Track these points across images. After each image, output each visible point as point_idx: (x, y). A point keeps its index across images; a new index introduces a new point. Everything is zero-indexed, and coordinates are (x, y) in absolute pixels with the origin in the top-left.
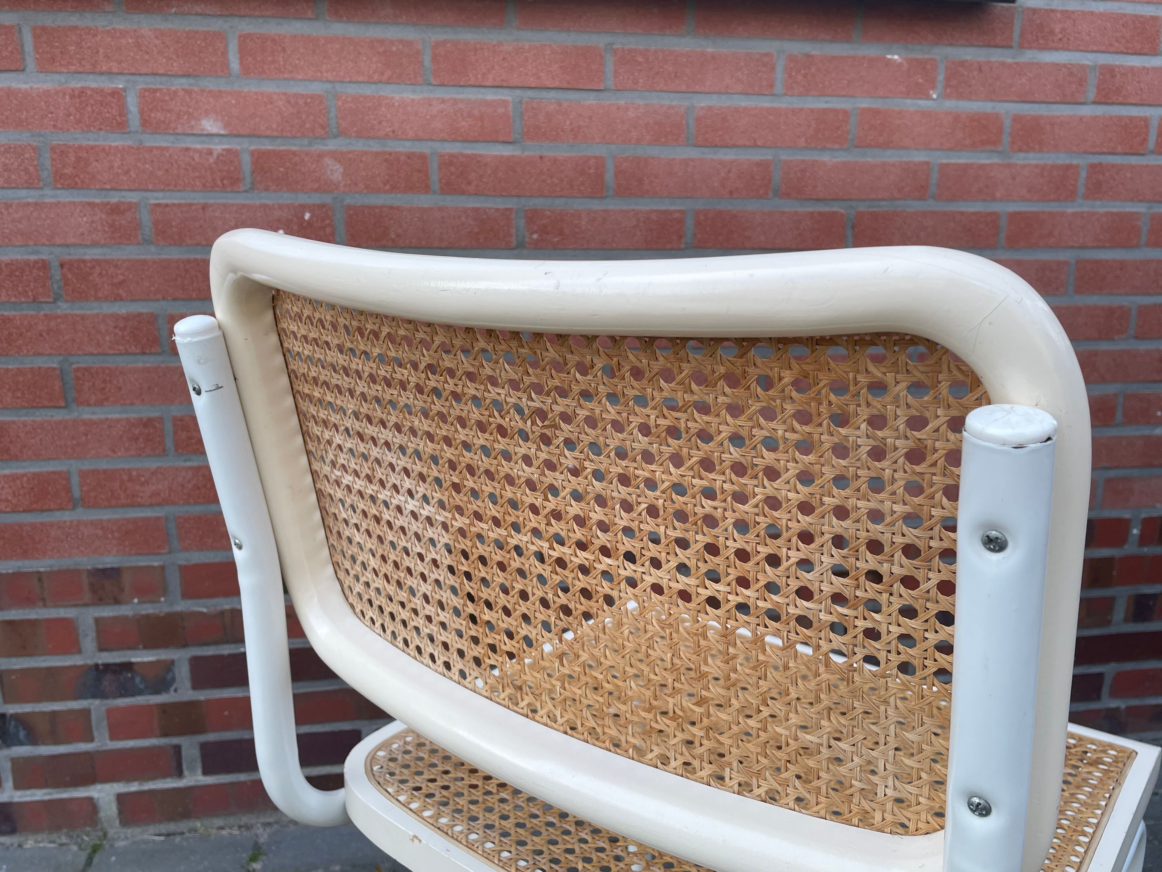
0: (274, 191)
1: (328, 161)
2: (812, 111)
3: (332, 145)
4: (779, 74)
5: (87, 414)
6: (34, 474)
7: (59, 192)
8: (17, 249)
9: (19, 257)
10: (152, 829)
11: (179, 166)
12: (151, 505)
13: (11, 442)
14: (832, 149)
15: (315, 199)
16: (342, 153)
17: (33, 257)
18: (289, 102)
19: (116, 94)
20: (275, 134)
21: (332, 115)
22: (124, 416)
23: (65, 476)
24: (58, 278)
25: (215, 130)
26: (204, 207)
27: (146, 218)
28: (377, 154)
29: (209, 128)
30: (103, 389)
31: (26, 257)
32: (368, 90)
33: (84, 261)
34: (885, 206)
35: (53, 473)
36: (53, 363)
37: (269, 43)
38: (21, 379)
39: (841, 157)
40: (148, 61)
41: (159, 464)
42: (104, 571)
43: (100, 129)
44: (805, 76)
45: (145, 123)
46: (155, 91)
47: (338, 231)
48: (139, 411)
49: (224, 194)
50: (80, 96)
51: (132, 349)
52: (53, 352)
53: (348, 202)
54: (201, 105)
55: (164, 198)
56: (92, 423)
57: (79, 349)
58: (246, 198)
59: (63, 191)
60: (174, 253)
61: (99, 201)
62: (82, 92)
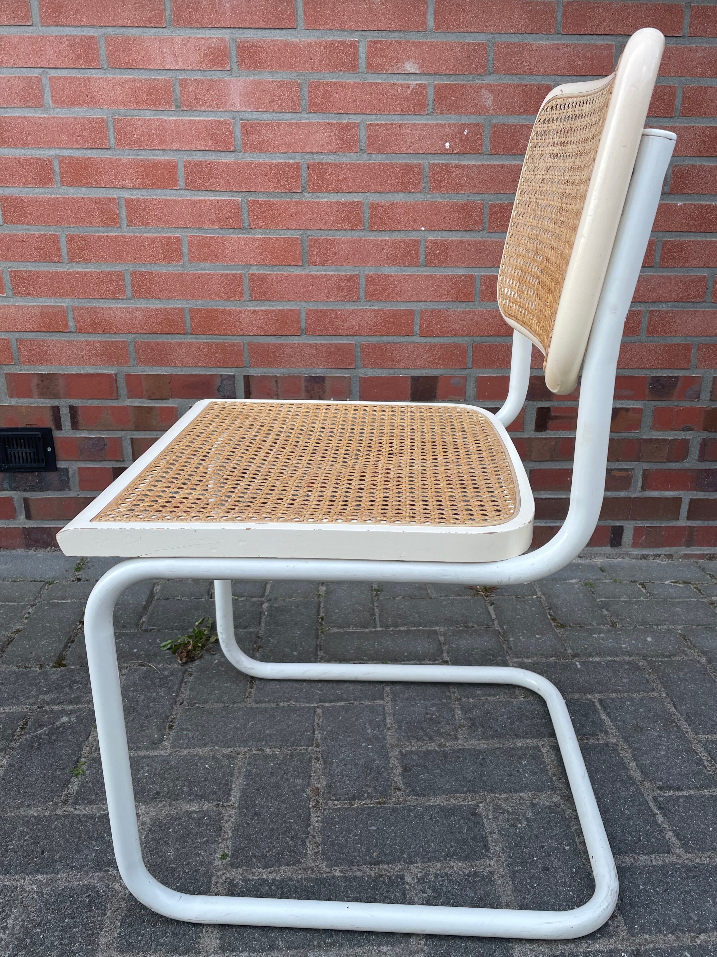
0: (447, 114)
1: (484, 92)
3: (488, 80)
5: (314, 271)
6: (279, 310)
7: (311, 115)
8: (281, 155)
9: (283, 161)
11: (388, 96)
12: (347, 335)
13: (267, 288)
15: (472, 120)
16: (494, 85)
17: (292, 161)
18: (463, 49)
19: (354, 45)
20: (452, 72)
21: (490, 58)
22: (336, 273)
23: (297, 313)
24: (305, 176)
25: (413, 71)
26: (400, 126)
27: (363, 134)
28: (517, 86)
29: (409, 69)
30: (326, 254)
31: (287, 161)
32: (516, 39)
33: (322, 164)
35: (290, 310)
36: (297, 235)
37: (455, 5)
38: (277, 245)
41: (354, 307)
42: (315, 378)
43: (341, 70)
45: (369, 65)
46: (378, 42)
47: (484, 143)
48: (346, 270)
49: (414, 117)
50: (330, 47)
51: (346, 227)
52: (298, 227)
53: (494, 121)
54: (406, 52)
55: (376, 120)
56: (317, 277)
57: (314, 225)
58: (428, 119)
59: (313, 115)
60: (379, 160)
61: (335, 122)
62: (332, 43)
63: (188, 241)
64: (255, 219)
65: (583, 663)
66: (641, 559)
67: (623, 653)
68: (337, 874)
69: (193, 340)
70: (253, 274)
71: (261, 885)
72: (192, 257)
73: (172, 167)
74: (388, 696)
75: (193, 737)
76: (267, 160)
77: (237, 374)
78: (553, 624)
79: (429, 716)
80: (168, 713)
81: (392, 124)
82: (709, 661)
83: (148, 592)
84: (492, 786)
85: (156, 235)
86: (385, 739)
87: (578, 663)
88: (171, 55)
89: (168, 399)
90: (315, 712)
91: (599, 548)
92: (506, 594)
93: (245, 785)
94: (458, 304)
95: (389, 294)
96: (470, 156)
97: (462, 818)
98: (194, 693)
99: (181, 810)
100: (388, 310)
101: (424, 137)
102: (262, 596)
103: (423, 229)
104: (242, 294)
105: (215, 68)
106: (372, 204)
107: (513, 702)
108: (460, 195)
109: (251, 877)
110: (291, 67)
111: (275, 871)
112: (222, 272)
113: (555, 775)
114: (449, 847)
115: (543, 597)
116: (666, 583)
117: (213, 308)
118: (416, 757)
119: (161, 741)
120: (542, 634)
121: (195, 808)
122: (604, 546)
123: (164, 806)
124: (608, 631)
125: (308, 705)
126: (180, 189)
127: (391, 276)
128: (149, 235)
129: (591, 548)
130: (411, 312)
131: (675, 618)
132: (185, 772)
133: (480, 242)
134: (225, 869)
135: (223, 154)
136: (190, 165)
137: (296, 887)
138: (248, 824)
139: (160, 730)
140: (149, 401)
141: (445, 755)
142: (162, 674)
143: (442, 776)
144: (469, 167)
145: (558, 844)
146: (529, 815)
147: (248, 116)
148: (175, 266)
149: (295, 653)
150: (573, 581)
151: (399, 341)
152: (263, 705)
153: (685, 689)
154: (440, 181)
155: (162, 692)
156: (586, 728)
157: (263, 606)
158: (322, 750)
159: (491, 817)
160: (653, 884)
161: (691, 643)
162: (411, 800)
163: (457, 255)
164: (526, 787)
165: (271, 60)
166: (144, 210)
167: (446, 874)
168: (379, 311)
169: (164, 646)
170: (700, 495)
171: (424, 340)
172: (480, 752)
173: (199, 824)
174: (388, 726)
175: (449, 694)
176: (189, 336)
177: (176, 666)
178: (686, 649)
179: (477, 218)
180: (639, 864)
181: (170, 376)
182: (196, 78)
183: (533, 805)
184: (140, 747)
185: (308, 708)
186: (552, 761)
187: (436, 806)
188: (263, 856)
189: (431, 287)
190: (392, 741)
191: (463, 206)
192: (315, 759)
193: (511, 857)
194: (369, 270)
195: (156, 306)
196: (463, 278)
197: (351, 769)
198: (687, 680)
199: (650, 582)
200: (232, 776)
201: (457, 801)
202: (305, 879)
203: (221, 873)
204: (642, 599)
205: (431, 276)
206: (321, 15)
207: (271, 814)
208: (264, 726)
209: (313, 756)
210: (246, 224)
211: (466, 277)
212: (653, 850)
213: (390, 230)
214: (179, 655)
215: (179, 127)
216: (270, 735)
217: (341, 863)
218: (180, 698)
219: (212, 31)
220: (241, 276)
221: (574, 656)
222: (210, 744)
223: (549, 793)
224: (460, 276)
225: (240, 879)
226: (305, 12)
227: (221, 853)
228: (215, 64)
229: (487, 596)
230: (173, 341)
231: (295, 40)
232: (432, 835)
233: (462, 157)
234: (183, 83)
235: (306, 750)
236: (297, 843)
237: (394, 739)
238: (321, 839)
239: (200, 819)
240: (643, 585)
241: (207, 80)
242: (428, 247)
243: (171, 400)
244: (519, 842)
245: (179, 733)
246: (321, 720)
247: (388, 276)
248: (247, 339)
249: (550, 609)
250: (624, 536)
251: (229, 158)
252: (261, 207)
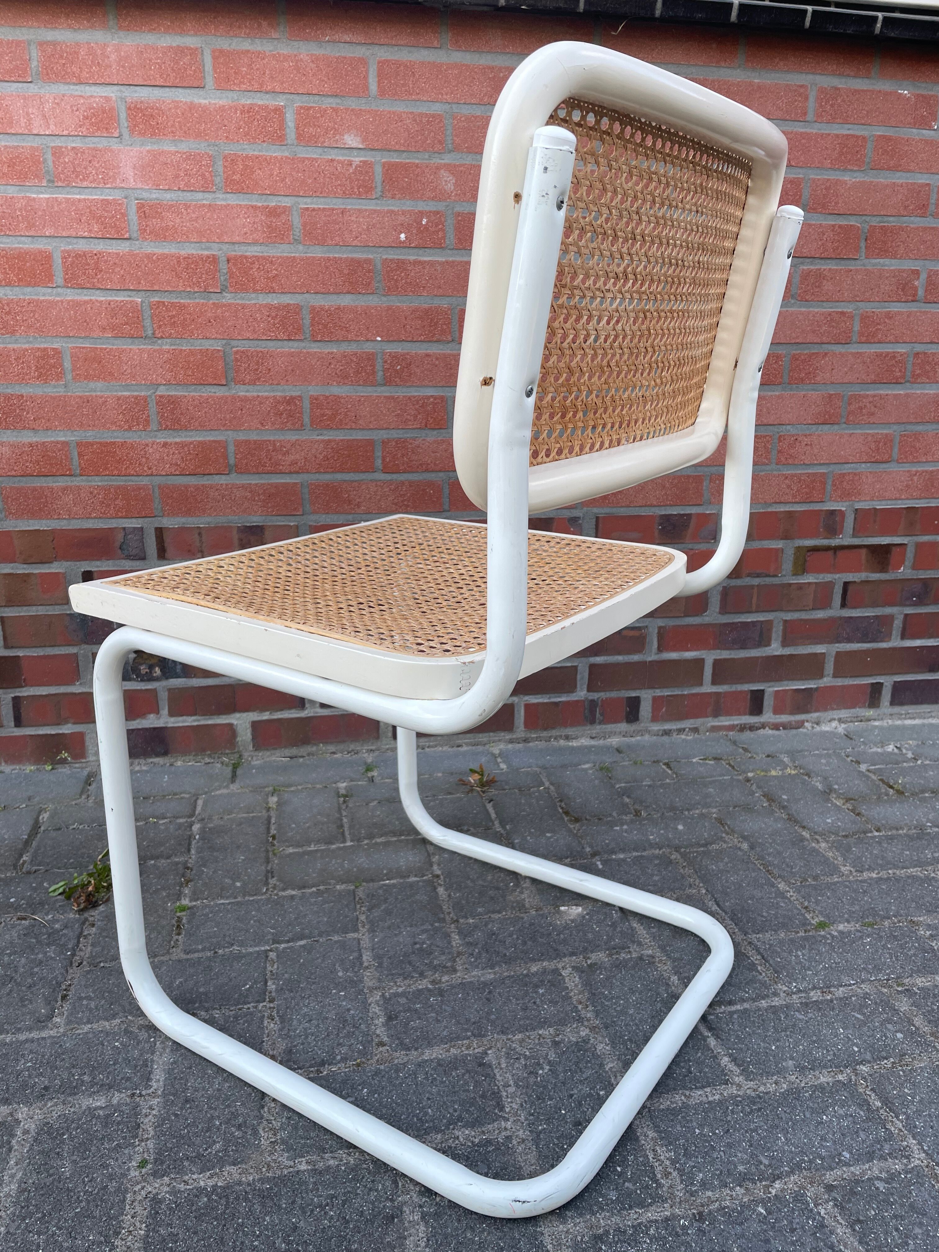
0: (399, 199)
1: (444, 174)
2: (837, 136)
3: (447, 159)
4: (812, 104)
5: (242, 391)
6: (200, 442)
7: (228, 196)
8: (192, 245)
9: (194, 252)
10: (278, 753)
11: (325, 175)
12: (291, 473)
13: (182, 414)
14: (851, 170)
15: (431, 206)
16: (455, 165)
17: (206, 253)
19: (279, 111)
20: (403, 148)
21: (448, 132)
22: (272, 394)
23: (223, 445)
24: (225, 271)
25: (354, 145)
26: (343, 212)
27: (296, 221)
29: (350, 143)
30: (257, 370)
31: (200, 252)
32: (478, 112)
33: (246, 257)
34: (892, 222)
35: (214, 441)
36: (217, 346)
37: (402, 68)
39: (859, 177)
40: (304, 82)
41: (297, 437)
42: (251, 528)
43: (264, 141)
44: (832, 106)
45: (300, 137)
46: (309, 108)
47: (448, 235)
48: (284, 390)
49: (360, 201)
50: (249, 112)
51: (281, 336)
52: (219, 336)
53: (458, 209)
54: (345, 121)
55: (312, 203)
56: (245, 400)
57: (239, 334)
58: (377, 204)
59: (232, 195)
60: (318, 252)
61: (260, 204)
62: (251, 108)
63: (71, 353)
64: (160, 326)
65: (604, 863)
66: (662, 735)
67: (652, 846)
68: (303, 1167)
69: (83, 484)
70: (161, 397)
71: (196, 1196)
72: (77, 375)
73: (46, 258)
74: (363, 927)
75: (96, 1008)
76: (173, 251)
77: (145, 526)
78: (566, 819)
79: (418, 946)
80: (60, 978)
81: (333, 209)
82: (752, 847)
83: (31, 822)
84: (502, 1026)
85: (26, 346)
86: (361, 981)
87: (599, 863)
88: (40, 117)
89: (51, 562)
90: (267, 957)
91: (613, 726)
92: (507, 787)
93: (172, 1064)
94: (427, 432)
95: (341, 420)
96: (432, 251)
97: (468, 1071)
98: (98, 949)
99: (80, 1107)
100: (342, 440)
101: (374, 226)
102: (192, 815)
103: (379, 339)
104: (147, 422)
105: (99, 133)
106: (313, 309)
107: (523, 918)
108: (422, 298)
109: (182, 1187)
110: (199, 135)
111: (216, 1174)
112: (120, 393)
113: (581, 1003)
114: (451, 1111)
115: (552, 788)
116: (694, 760)
117: (109, 440)
118: (403, 1000)
119: (50, 1017)
120: (553, 831)
121: (100, 1102)
122: (619, 722)
123: (56, 1105)
124: (632, 821)
125: (257, 949)
126: (57, 287)
127: (342, 397)
128: (16, 346)
129: (604, 726)
130: (371, 443)
131: (708, 800)
132: (85, 1056)
133: (450, 355)
134: (145, 1181)
135: (114, 241)
136: (69, 256)
137: (246, 1192)
138: (176, 1115)
139: (50, 1002)
140: (25, 566)
141: (441, 993)
142: (52, 928)
143: (438, 1021)
144: (432, 264)
145: (591, 1089)
146: (552, 1056)
147: (145, 195)
148: (55, 387)
149: (238, 884)
150: (587, 766)
151: (357, 478)
152: (196, 955)
153: (727, 882)
154: (396, 281)
155: (51, 951)
156: (614, 940)
157: (193, 828)
158: (278, 1005)
159: (504, 1066)
160: (710, 1125)
161: (729, 828)
162: (400, 1057)
163: (423, 372)
164: (545, 1022)
165: (173, 126)
166: (8, 313)
167: (450, 1147)
168: (329, 441)
169: (54, 891)
170: (725, 654)
171: (388, 477)
172: (485, 984)
173: (106, 1123)
174: (366, 964)
175: (442, 916)
176: (78, 479)
177: (71, 916)
178: (724, 835)
179: (445, 327)
180: (692, 1102)
181: (53, 531)
182: (74, 145)
183: (556, 1044)
184: (20, 1029)
185: (258, 952)
186: (576, 986)
187: (432, 1061)
188: (199, 1156)
189: (393, 412)
190: (370, 984)
191: (427, 312)
192: (268, 1018)
193: (532, 1115)
194: (314, 390)
195: (29, 440)
196: (432, 400)
197: (318, 1025)
198: (728, 872)
199: (675, 761)
200: (153, 1053)
201: (459, 1051)
202: (259, 1180)
203: (139, 1187)
204: (668, 781)
205: (393, 397)
206: (235, 73)
207: (209, 1099)
208: (198, 982)
209: (266, 1014)
210: (150, 332)
211: (435, 398)
212: (708, 1082)
213: (337, 341)
214: (75, 901)
215: (53, 207)
216: (206, 994)
217: (308, 1152)
218: (78, 958)
219: (93, 88)
220: (145, 399)
221: (594, 855)
222: (121, 1014)
223: (575, 1026)
224: (428, 398)
225: (166, 1192)
226: (215, 69)
227: (139, 1158)
228: (98, 129)
229: (484, 792)
230: (54, 485)
231: (203, 102)
232: (429, 1099)
233: (421, 252)
234: (57, 152)
235: (256, 1007)
236: (246, 1133)
237: (374, 981)
238: (279, 1124)
239: (107, 1116)
240: (667, 765)
241: (89, 148)
242: (386, 362)
243: (56, 564)
244: (542, 1093)
245: (77, 1004)
246: (275, 967)
247: (338, 397)
248: (157, 480)
249: (561, 801)
250: (641, 708)
251: (122, 247)
252: (168, 310)
